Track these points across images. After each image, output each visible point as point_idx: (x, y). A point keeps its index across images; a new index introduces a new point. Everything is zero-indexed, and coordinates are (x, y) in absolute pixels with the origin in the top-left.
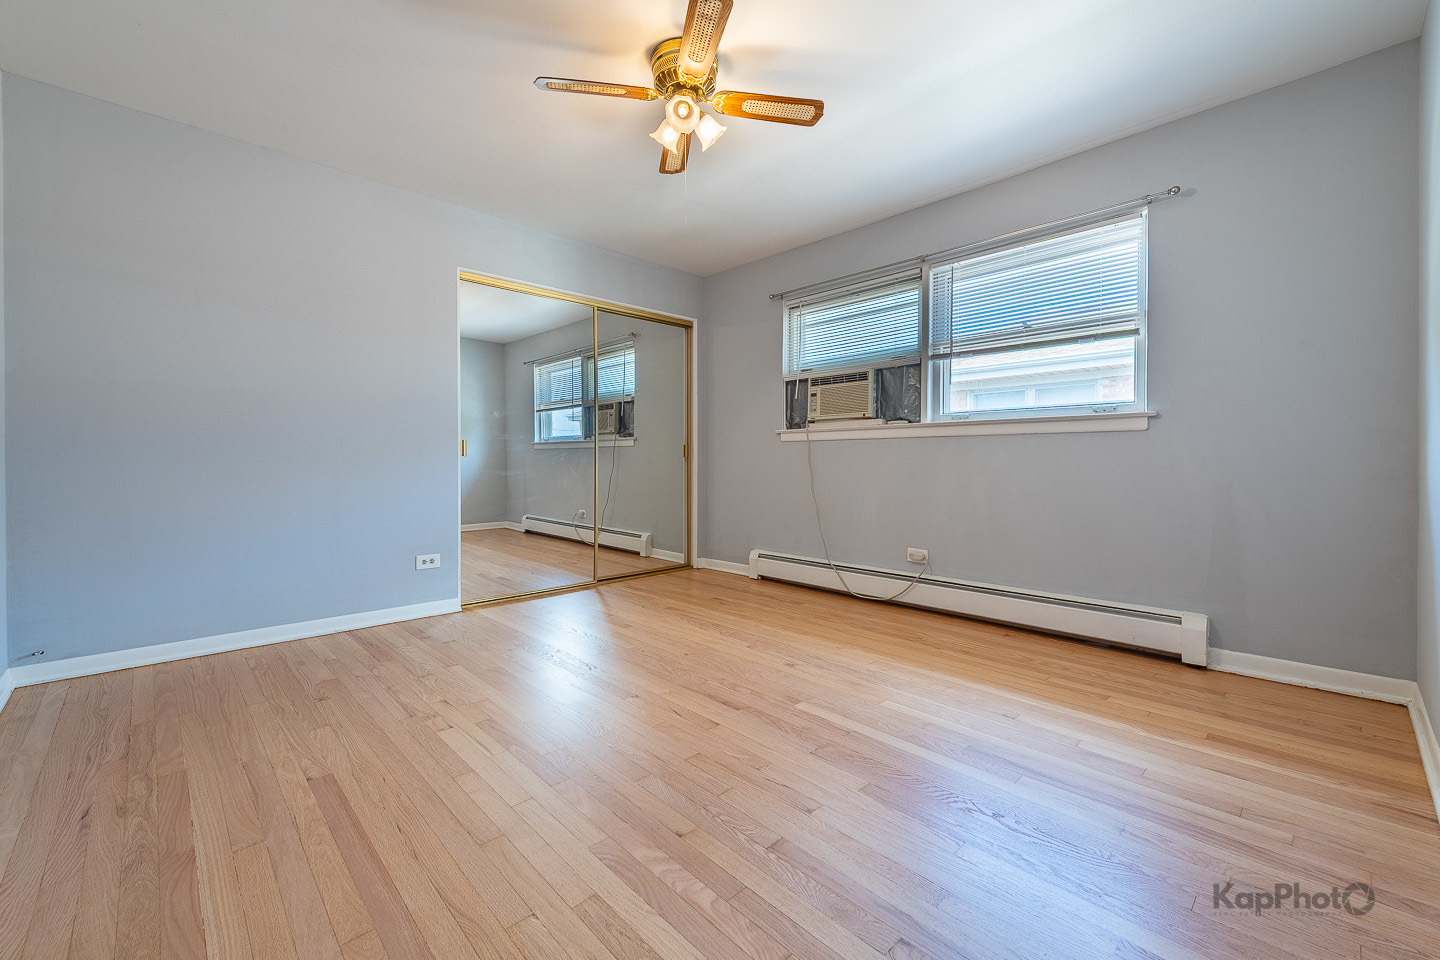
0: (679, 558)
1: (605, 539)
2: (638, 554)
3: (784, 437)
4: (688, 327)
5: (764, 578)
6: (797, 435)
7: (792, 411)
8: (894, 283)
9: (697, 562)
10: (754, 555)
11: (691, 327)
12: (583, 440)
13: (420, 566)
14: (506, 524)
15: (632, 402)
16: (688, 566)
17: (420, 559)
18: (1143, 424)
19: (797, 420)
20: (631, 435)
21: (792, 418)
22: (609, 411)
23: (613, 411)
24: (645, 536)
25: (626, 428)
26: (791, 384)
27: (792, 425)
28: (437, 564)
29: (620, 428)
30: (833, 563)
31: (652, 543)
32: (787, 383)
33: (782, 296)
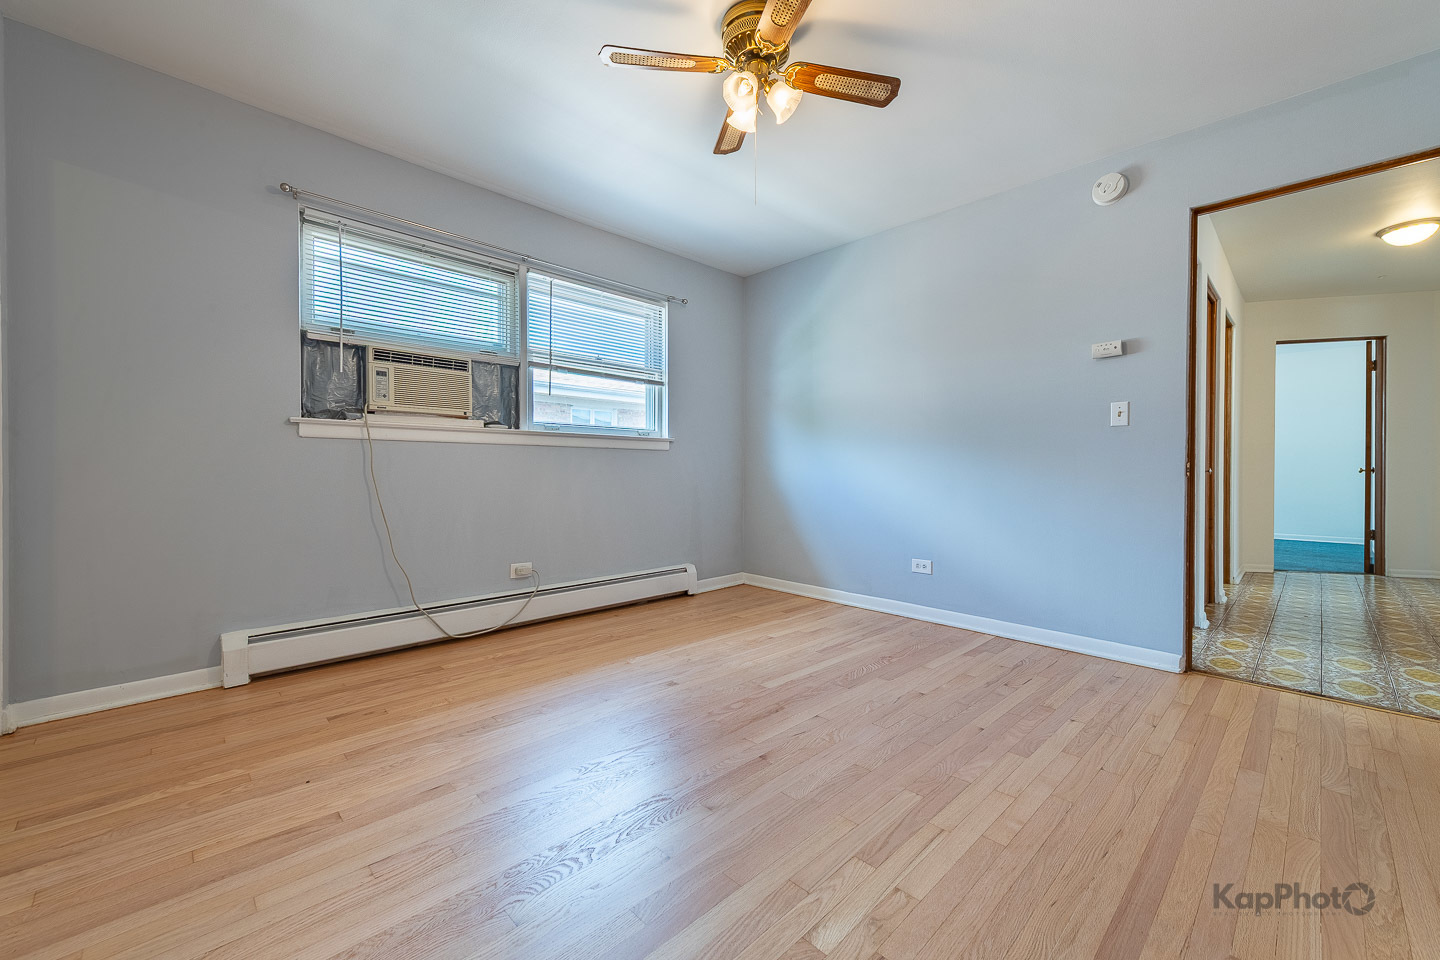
6: (319, 429)
8: (488, 267)
10: (236, 642)
18: (666, 446)
21: (309, 402)
27: (310, 411)
30: (422, 607)
32: (304, 340)
33: (297, 195)
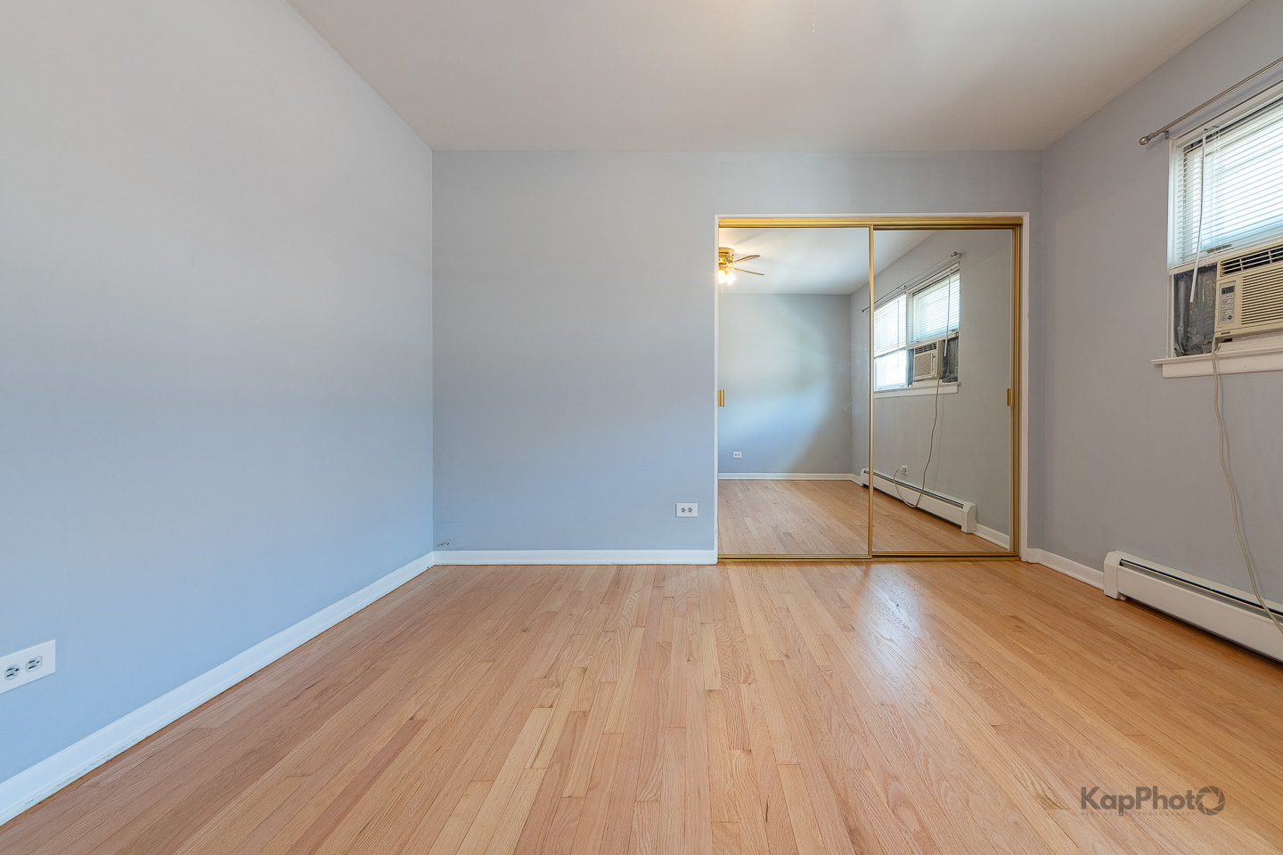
0: (1003, 541)
1: (928, 504)
2: (960, 527)
3: (1168, 371)
4: (1016, 226)
5: (1129, 600)
6: (1197, 366)
7: (1187, 324)
9: (1027, 553)
10: (1112, 559)
11: (1020, 225)
12: (906, 387)
13: (680, 513)
14: (850, 477)
15: (956, 338)
16: (1014, 556)
17: (680, 506)
19: (1196, 340)
20: (955, 379)
21: (1187, 337)
22: (932, 352)
23: (935, 352)
24: (967, 506)
25: (951, 372)
26: (1182, 278)
27: (1185, 347)
28: (695, 513)
29: (945, 372)
30: (1269, 605)
31: (976, 516)
32: (1178, 278)
33: (1166, 132)
